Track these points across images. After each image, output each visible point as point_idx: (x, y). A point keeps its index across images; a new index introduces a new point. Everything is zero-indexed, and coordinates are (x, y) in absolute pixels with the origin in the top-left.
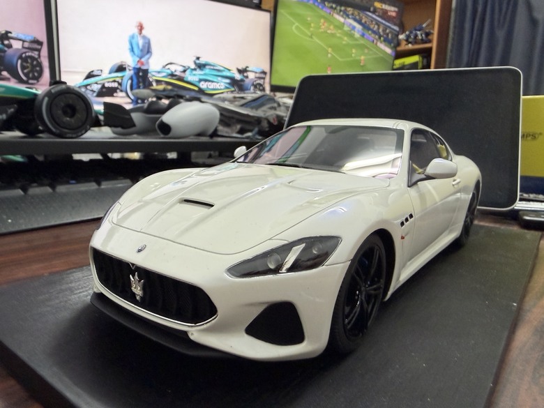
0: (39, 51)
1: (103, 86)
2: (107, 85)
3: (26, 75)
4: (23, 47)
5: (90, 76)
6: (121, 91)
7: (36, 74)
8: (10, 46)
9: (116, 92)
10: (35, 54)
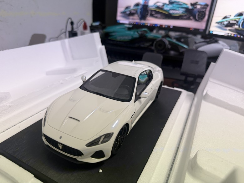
0: (206, 8)
1: (229, 22)
2: (231, 22)
3: (199, 18)
4: (201, 8)
5: (225, 18)
6: (237, 25)
7: (202, 18)
8: (196, 7)
9: (234, 25)
10: (204, 10)
